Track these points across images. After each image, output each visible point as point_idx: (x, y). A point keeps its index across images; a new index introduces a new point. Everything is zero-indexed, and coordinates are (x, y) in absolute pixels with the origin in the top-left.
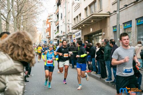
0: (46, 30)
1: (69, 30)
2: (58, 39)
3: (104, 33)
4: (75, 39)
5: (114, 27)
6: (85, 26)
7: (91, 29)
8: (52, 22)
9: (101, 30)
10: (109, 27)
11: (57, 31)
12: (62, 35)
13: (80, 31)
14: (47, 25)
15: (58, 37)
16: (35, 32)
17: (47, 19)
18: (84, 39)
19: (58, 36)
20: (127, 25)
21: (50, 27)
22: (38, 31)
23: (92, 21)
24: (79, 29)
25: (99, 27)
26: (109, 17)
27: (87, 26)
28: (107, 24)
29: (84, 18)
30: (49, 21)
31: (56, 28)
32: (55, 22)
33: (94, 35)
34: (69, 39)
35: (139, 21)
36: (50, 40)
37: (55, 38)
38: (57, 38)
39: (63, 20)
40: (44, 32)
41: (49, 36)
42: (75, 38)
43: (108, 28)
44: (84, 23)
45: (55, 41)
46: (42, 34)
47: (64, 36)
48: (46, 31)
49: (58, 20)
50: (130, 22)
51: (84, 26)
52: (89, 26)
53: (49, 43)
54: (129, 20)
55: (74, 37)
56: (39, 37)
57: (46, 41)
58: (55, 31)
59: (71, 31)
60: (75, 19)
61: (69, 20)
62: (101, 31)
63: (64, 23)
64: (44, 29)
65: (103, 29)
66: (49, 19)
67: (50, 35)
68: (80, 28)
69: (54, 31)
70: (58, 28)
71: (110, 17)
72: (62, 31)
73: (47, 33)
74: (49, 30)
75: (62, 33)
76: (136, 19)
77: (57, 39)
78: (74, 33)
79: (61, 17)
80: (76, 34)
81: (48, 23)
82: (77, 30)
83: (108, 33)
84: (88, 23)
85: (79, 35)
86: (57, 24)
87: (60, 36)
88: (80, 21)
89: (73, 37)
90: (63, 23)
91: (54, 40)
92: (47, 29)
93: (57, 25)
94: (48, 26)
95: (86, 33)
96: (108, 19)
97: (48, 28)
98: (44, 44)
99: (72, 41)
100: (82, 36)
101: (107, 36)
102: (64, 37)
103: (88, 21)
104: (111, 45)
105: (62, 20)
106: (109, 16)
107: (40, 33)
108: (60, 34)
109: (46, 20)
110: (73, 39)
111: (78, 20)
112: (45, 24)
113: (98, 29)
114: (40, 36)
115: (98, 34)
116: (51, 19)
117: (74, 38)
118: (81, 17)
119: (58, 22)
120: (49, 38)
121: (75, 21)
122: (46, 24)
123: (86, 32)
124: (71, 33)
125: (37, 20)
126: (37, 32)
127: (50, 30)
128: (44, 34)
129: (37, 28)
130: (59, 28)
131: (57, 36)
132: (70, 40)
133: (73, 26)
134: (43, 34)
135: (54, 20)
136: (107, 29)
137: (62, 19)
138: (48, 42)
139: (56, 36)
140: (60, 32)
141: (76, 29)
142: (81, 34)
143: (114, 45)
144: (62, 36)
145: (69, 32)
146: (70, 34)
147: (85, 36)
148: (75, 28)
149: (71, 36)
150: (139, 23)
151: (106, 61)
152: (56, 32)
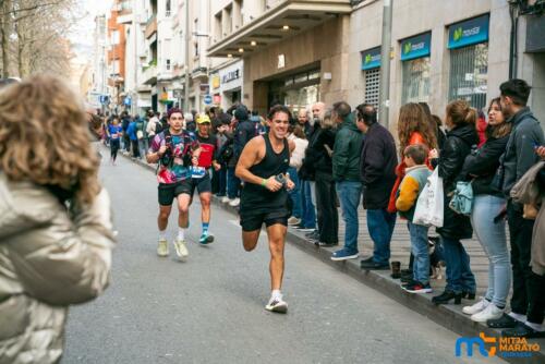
0: (109, 52)
1: (197, 60)
2: (154, 90)
3: (327, 76)
4: (218, 95)
5: (364, 53)
6: (257, 44)
7: (281, 59)
8: (130, 23)
9: (319, 62)
10: (345, 52)
11: (149, 58)
12: (171, 76)
13: (240, 65)
14: (110, 35)
15: (153, 82)
16: (65, 59)
17: (113, 12)
18: (255, 94)
19: (155, 79)
20: (415, 47)
21: (124, 43)
22: (75, 56)
23: (286, 28)
24: (234, 56)
25: (311, 52)
26: (348, 14)
27: (264, 44)
28: (341, 42)
29: (256, 17)
30: (121, 19)
31: (148, 48)
32: (142, 24)
33: (291, 82)
34: (197, 92)
35: (457, 35)
36: (122, 94)
37: (143, 88)
38: (149, 87)
39: (175, 17)
40: (99, 61)
41: (121, 79)
42: (221, 91)
43: (344, 56)
44: (253, 35)
45: (144, 99)
46: (92, 70)
47: (176, 78)
48: (106, 58)
49: (153, 18)
50: (425, 36)
51: (253, 43)
52: (274, 46)
53: (118, 104)
54: (422, 30)
55: (217, 85)
56: (81, 81)
57: (106, 98)
58: (143, 58)
59: (204, 62)
60: (219, 17)
61: (196, 21)
62: (316, 67)
63: (178, 29)
64: (100, 50)
65: (327, 60)
66: (119, 13)
67: (122, 73)
68: (241, 50)
69: (139, 59)
70: (154, 46)
71: (353, 15)
72: (168, 62)
73: (109, 64)
74: (119, 54)
75: (168, 67)
76: (447, 27)
77: (150, 92)
78: (216, 72)
79: (168, 7)
80: (222, 73)
81: (114, 27)
82: (229, 59)
83: (344, 76)
84: (269, 36)
85: (233, 79)
86: (149, 34)
87: (161, 80)
88: (241, 27)
89: (212, 83)
90: (174, 28)
91: (139, 96)
92: (110, 48)
93: (149, 38)
94: (116, 38)
95: (263, 74)
96: (345, 21)
97: (115, 47)
98: (100, 107)
99: (208, 100)
100: (245, 82)
101: (340, 86)
102: (177, 85)
103: (270, 26)
104: (361, 124)
105: (171, 18)
106: (347, 9)
107: (85, 62)
108: (161, 72)
109: (109, 16)
110: (212, 91)
111: (230, 21)
112: (102, 31)
113: (307, 59)
114: (83, 76)
115: (305, 79)
116: (128, 13)
117: (216, 88)
118: (243, 11)
119: (156, 25)
120: (120, 85)
121: (220, 26)
122: (109, 30)
123: (261, 69)
124: (204, 70)
125: (75, 14)
126: (73, 61)
127: (124, 53)
128: (99, 68)
129: (72, 46)
130: (160, 48)
131: (150, 77)
132: (201, 97)
133: (213, 44)
134: (95, 69)
135: (139, 16)
136: (340, 58)
137: (168, 14)
138: (116, 100)
139: (145, 80)
140: (161, 63)
141: (225, 56)
142: (241, 73)
143: (369, 125)
144: (169, 80)
145: (195, 66)
146: (201, 74)
147: (257, 84)
148: (223, 52)
149: (205, 80)
150: (458, 41)
151: (340, 182)
152: (146, 65)
